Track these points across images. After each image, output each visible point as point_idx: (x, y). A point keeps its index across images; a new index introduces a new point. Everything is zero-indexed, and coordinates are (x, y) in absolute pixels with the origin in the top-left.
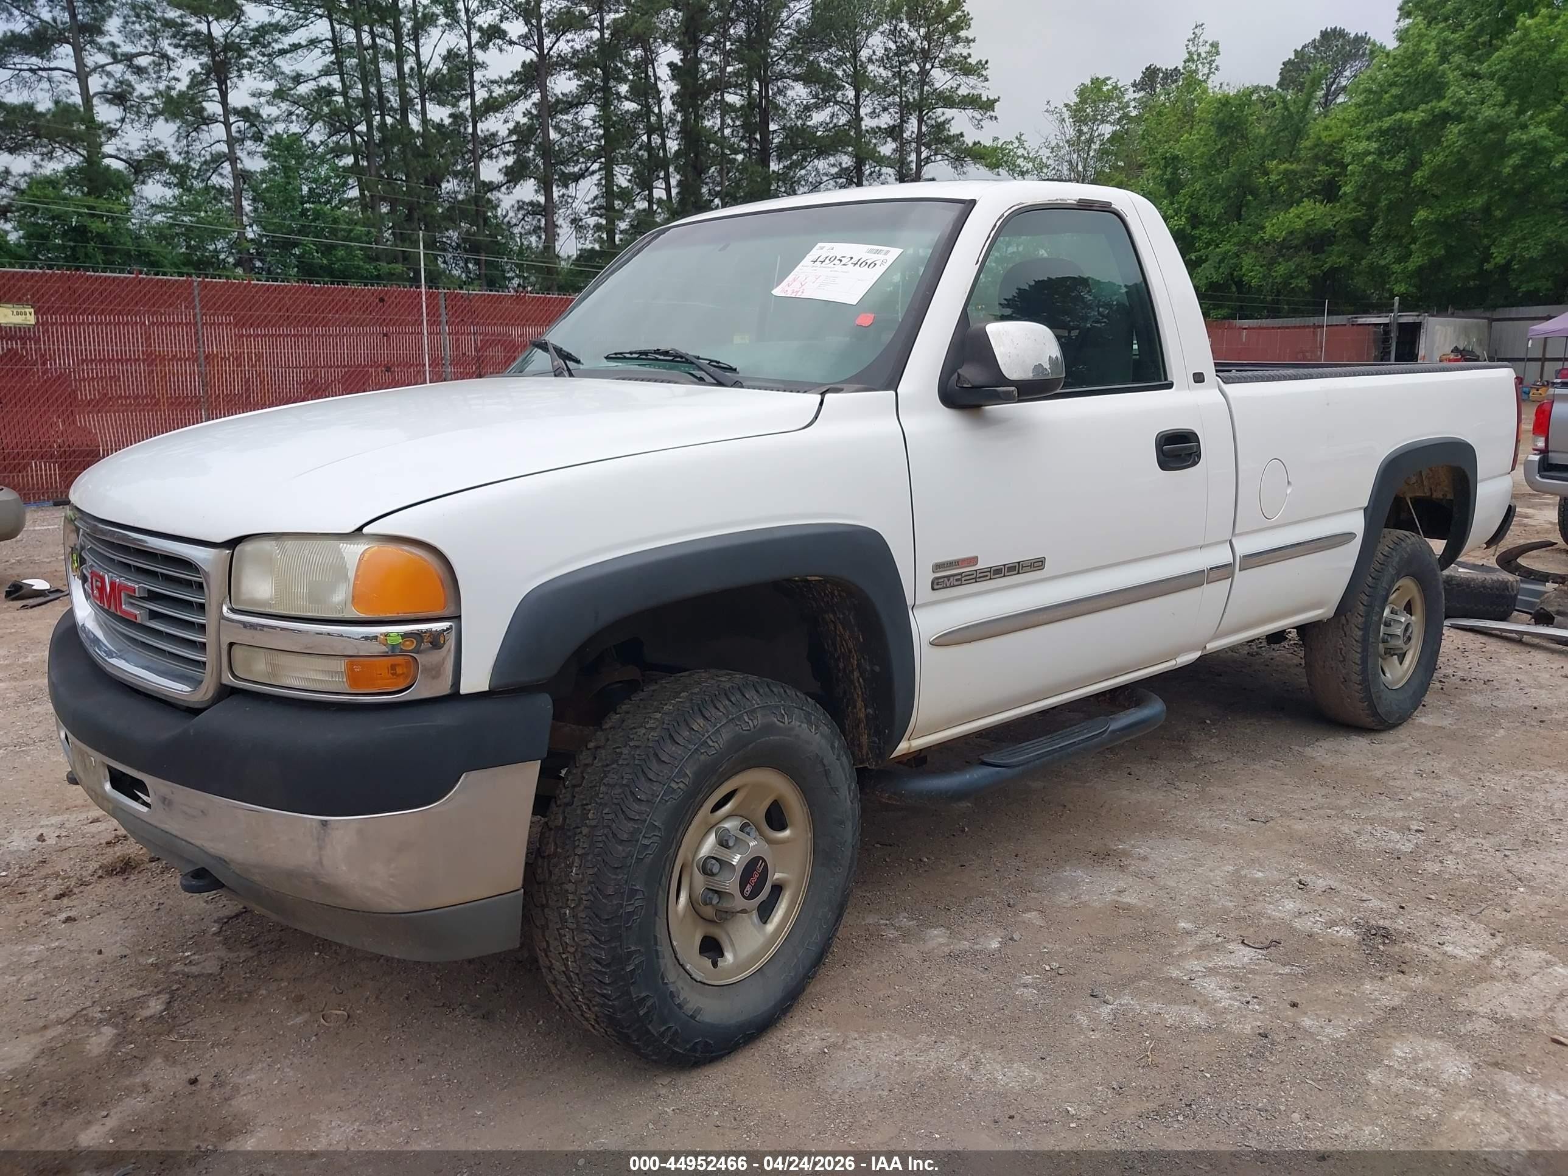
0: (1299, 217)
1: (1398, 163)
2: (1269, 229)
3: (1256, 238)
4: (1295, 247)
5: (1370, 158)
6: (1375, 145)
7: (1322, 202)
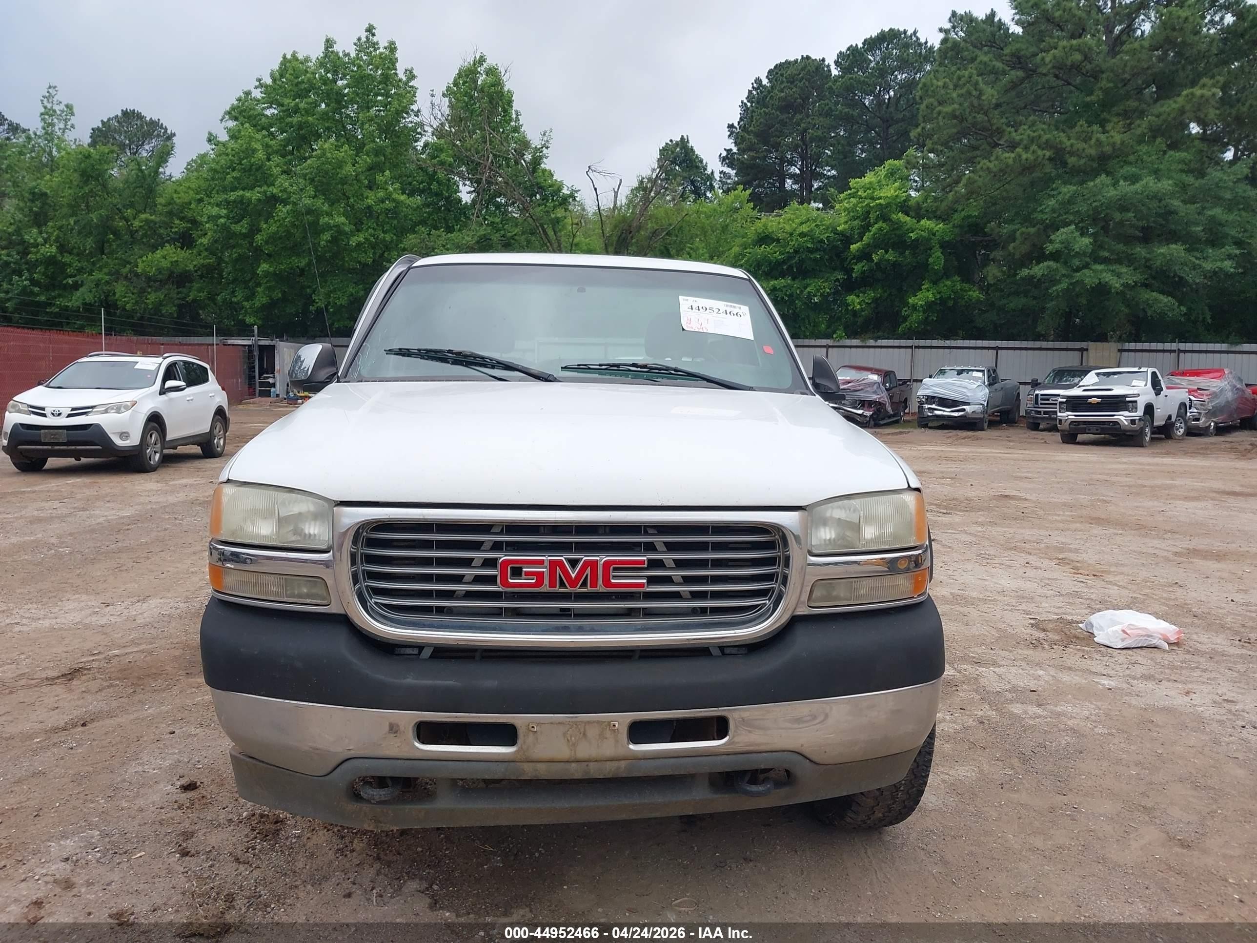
0: (164, 257)
1: (242, 227)
2: (140, 265)
3: (125, 271)
4: (161, 281)
5: (222, 220)
6: (225, 211)
7: (182, 248)
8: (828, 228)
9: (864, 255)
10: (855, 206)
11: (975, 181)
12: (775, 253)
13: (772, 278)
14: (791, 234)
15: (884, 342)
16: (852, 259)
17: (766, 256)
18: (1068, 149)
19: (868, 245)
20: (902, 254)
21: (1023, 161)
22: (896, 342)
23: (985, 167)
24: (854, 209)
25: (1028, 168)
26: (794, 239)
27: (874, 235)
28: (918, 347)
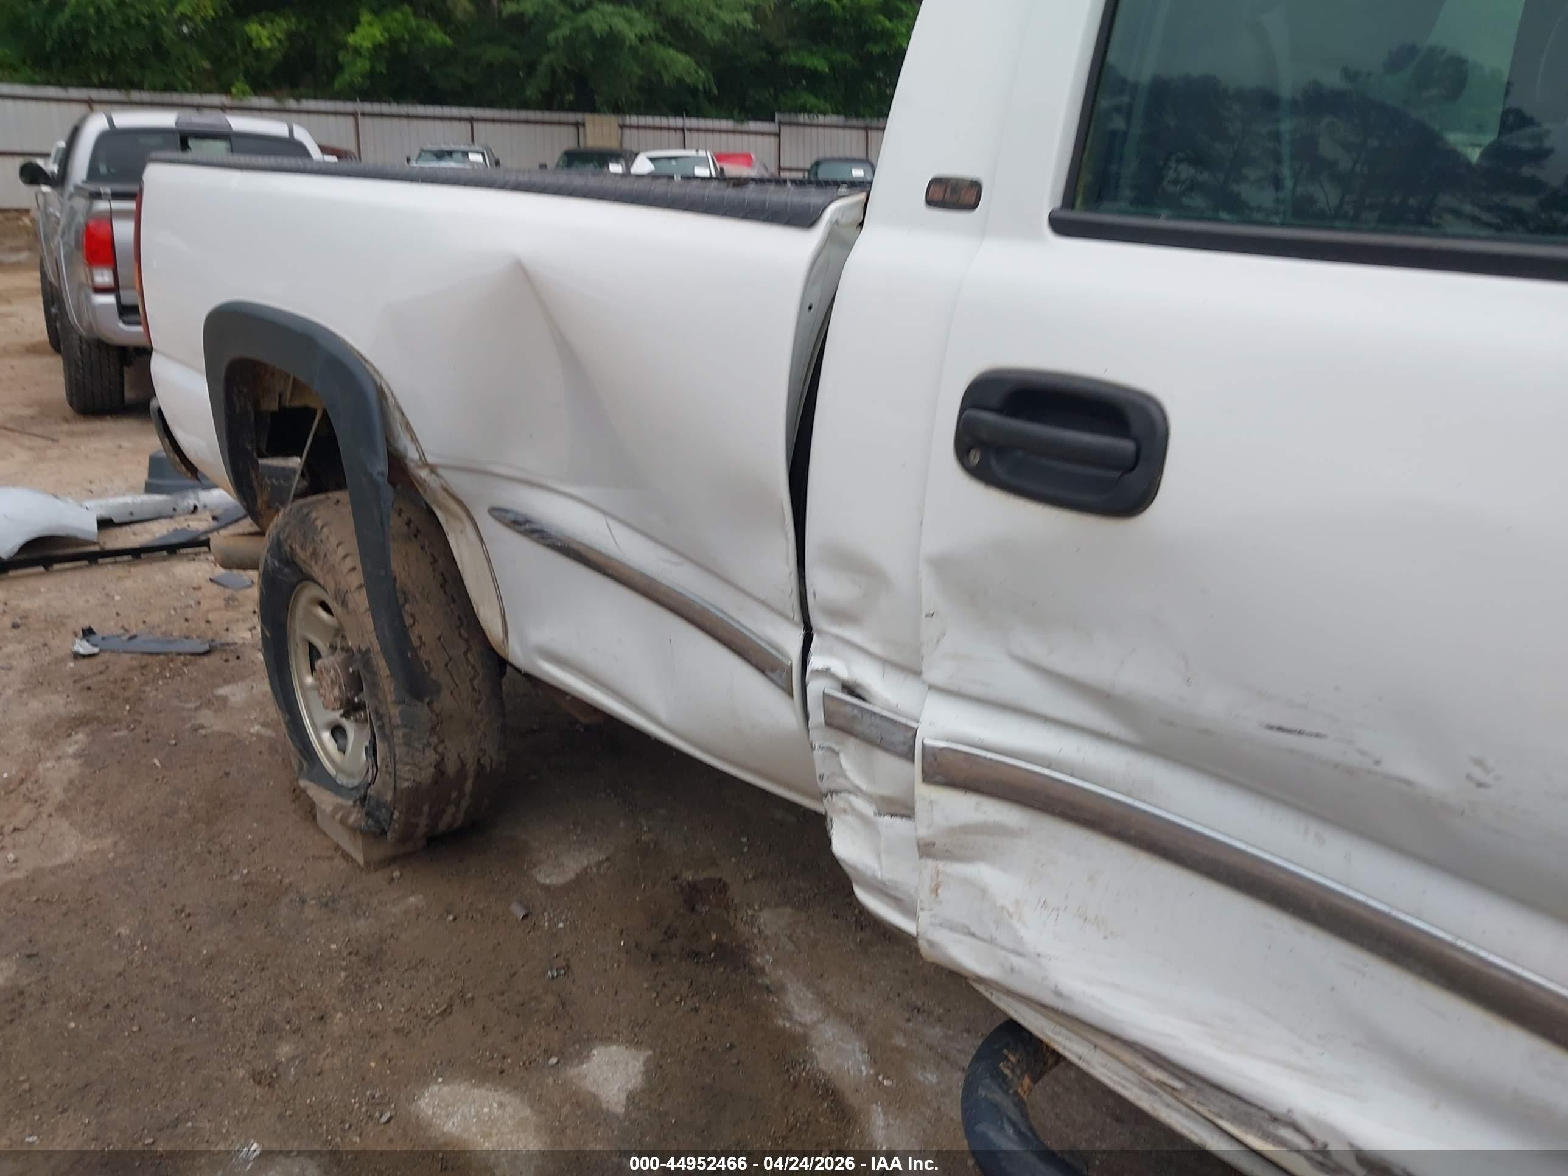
28: (363, 114)
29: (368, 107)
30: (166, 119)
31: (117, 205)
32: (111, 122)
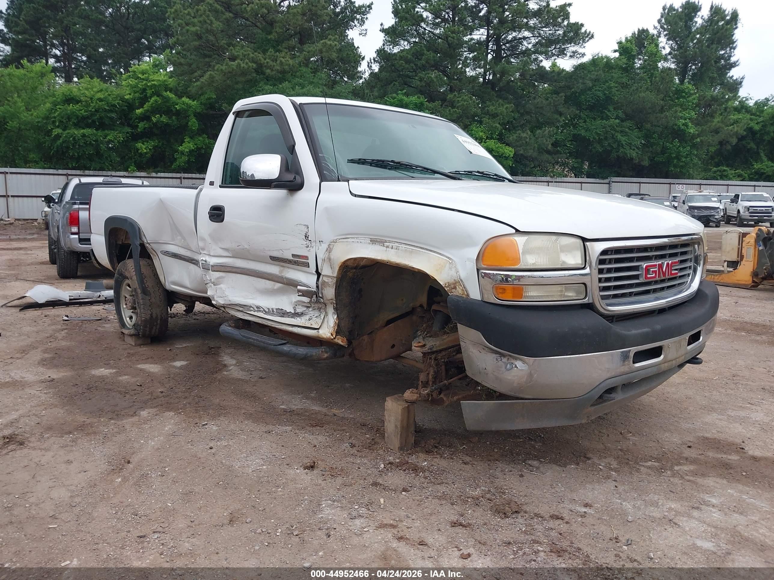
8: (116, 97)
9: (145, 117)
10: (137, 84)
11: (215, 77)
12: (81, 110)
13: (80, 127)
14: (91, 99)
15: (162, 175)
16: (136, 119)
17: (74, 112)
18: (265, 64)
19: (148, 111)
20: (170, 118)
21: (241, 68)
22: (170, 175)
23: (220, 69)
24: (136, 86)
25: (244, 73)
26: (94, 102)
27: (152, 104)
28: (184, 178)
29: (186, 175)
30: (100, 180)
31: (81, 206)
32: (80, 180)
